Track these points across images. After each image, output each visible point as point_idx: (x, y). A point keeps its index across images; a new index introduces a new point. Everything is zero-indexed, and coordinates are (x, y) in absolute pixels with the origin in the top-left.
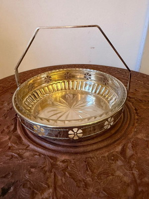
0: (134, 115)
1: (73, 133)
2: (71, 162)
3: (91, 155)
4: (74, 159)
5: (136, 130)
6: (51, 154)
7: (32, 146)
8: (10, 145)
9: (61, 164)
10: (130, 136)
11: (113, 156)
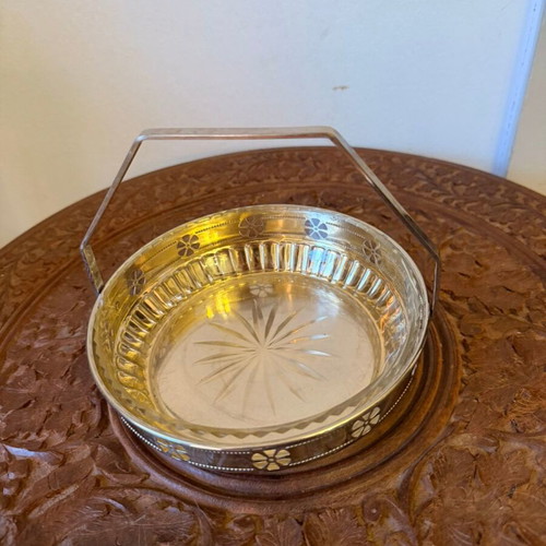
0: (457, 368)
1: (265, 458)
2: (262, 522)
3: (316, 502)
4: (271, 517)
5: (453, 420)
6: (209, 500)
7: (157, 477)
8: (96, 472)
9: (237, 529)
10: (432, 441)
11: (377, 505)
